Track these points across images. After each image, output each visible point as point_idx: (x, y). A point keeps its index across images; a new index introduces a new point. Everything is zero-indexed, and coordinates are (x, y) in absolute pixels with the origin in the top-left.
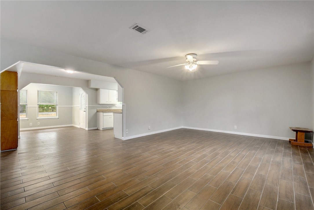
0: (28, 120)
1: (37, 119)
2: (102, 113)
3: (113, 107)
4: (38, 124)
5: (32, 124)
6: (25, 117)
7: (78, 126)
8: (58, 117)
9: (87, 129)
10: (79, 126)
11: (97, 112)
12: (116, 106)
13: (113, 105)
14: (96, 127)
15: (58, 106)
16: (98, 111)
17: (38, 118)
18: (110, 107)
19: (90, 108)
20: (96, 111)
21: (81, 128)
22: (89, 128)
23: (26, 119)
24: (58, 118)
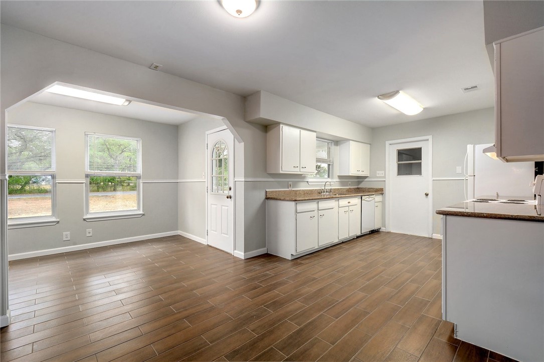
0: (58, 222)
1: (84, 220)
2: (293, 203)
3: (302, 184)
4: (88, 235)
5: (69, 236)
6: (50, 213)
7: (204, 241)
8: (141, 212)
9: (240, 254)
10: (205, 239)
11: (267, 198)
12: (309, 180)
13: (300, 177)
14: (265, 247)
15: (141, 181)
16: (269, 196)
17: (88, 216)
18: (295, 184)
19: (250, 187)
20: (264, 197)
21: (211, 246)
22: (246, 253)
23: (54, 219)
24: (143, 215)
